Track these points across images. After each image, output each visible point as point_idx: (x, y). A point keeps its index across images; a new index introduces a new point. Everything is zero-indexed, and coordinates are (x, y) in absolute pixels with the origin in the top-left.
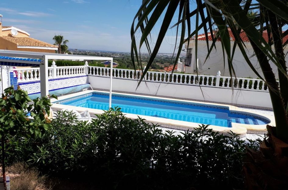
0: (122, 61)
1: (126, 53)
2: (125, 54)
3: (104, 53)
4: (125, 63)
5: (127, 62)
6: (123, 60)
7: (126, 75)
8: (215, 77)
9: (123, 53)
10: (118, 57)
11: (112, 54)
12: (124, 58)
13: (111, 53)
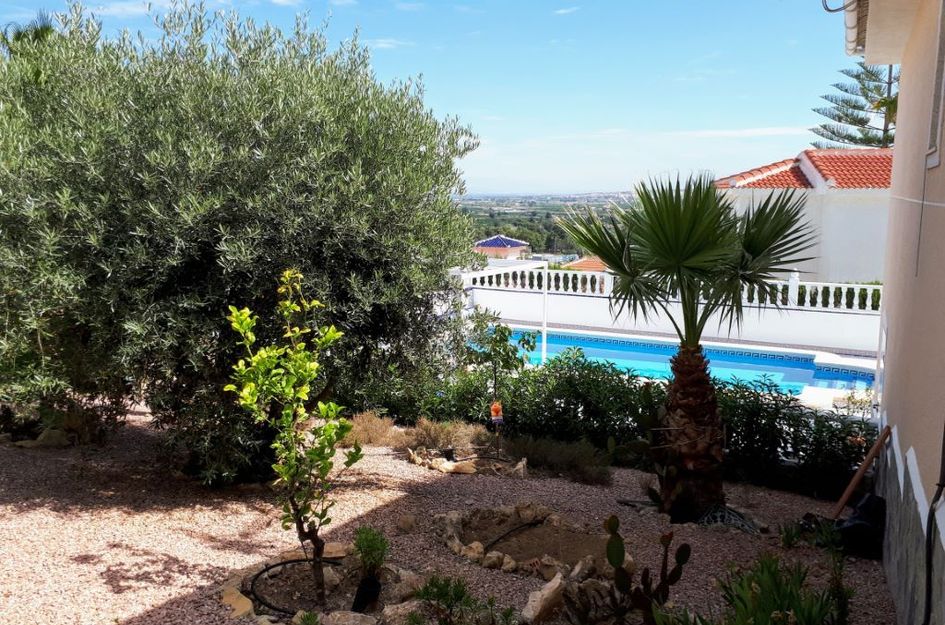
0: (529, 223)
1: (540, 198)
2: (538, 203)
3: (471, 202)
4: (538, 231)
5: (546, 228)
6: (531, 220)
7: (561, 284)
8: (786, 283)
9: (531, 197)
10: (515, 211)
11: (498, 205)
12: (534, 214)
13: (493, 200)
